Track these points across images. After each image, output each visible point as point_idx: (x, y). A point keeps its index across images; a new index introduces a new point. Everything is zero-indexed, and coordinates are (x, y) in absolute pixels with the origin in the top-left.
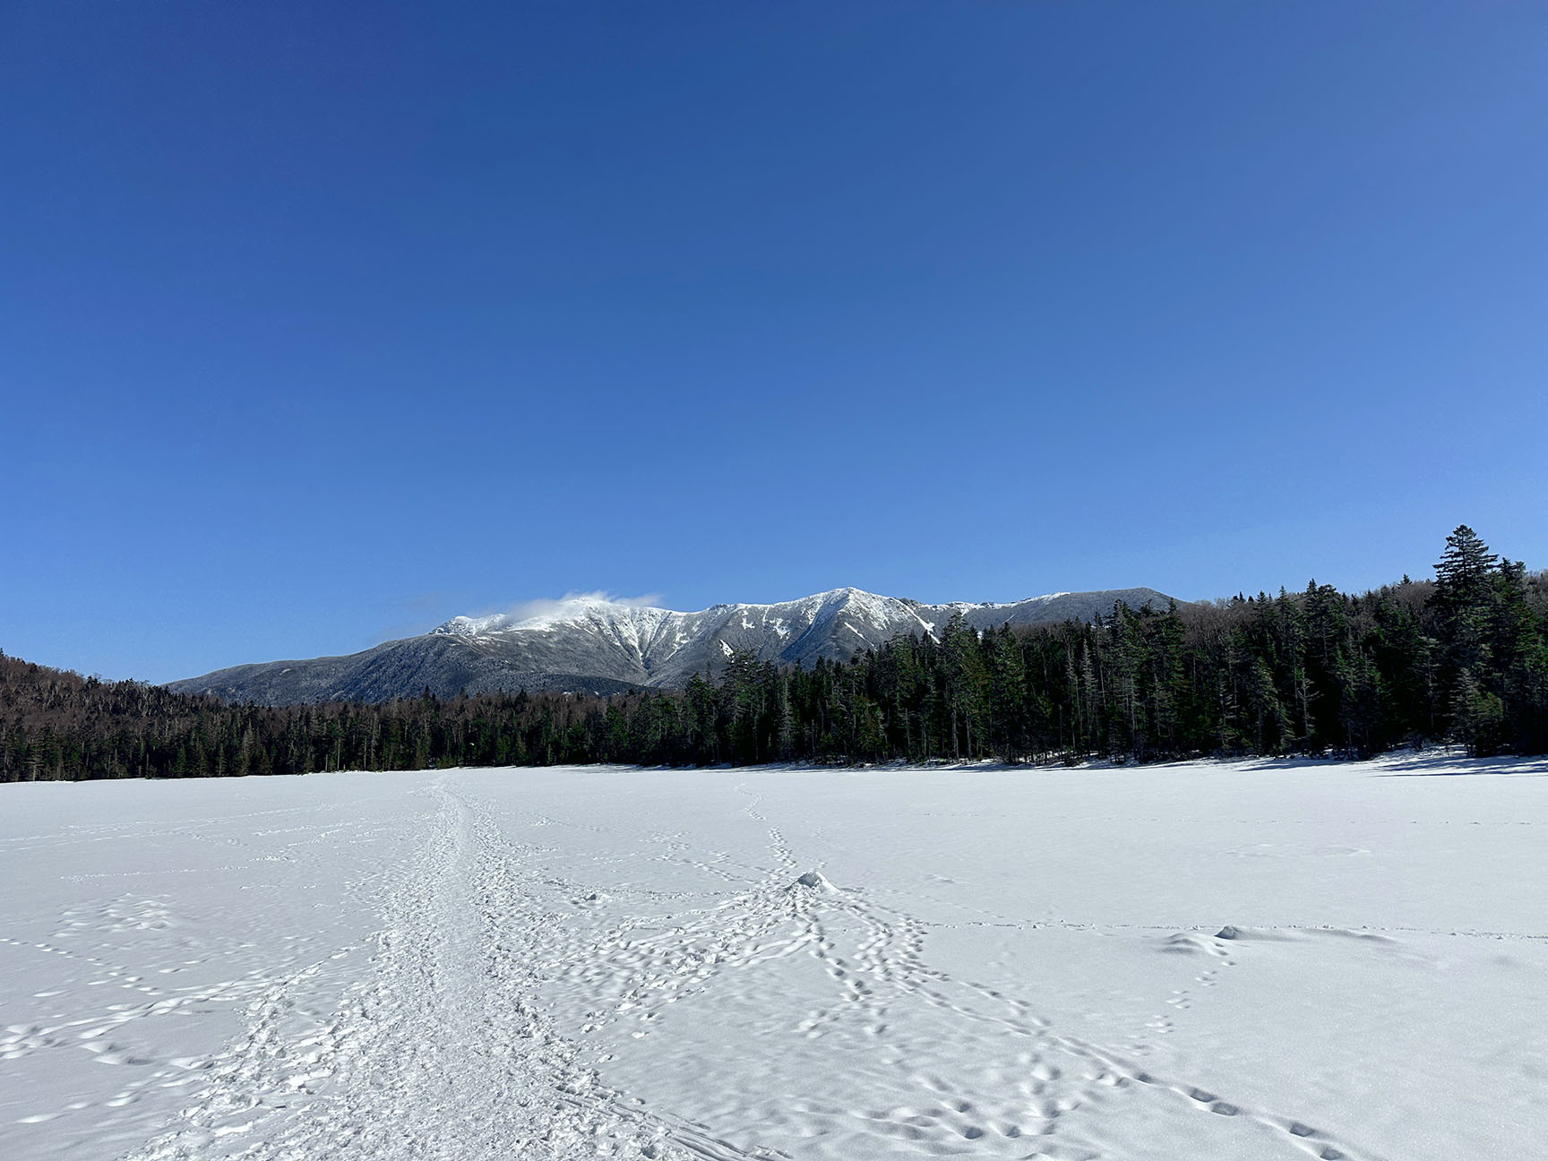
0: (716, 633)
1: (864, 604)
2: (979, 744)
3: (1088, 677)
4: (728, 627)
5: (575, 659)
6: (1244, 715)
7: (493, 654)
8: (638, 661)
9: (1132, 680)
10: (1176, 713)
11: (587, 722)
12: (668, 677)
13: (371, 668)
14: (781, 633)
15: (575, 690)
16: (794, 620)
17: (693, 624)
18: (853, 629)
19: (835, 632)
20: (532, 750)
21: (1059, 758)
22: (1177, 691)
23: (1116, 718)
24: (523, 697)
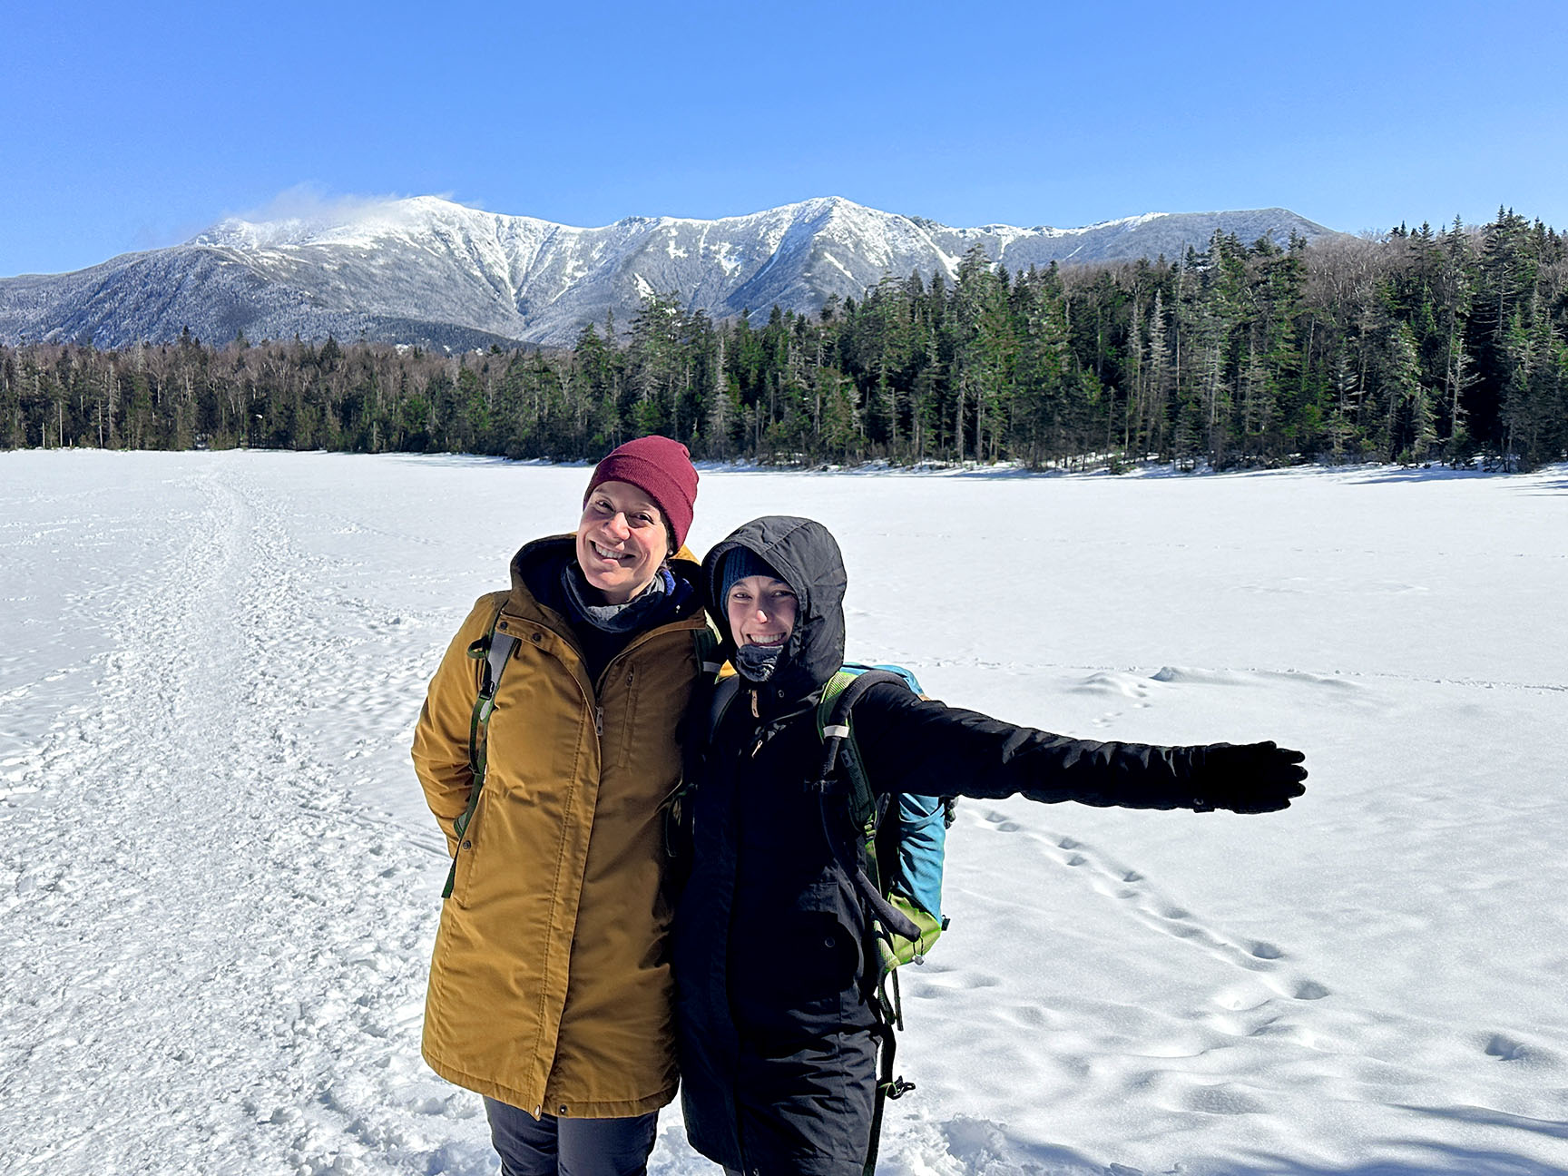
0: (629, 263)
1: (855, 224)
2: (994, 441)
3: (1157, 346)
4: (647, 254)
5: (412, 295)
6: (1370, 405)
7: (287, 281)
8: (509, 302)
9: (1218, 352)
10: (1274, 400)
11: (431, 393)
12: (555, 327)
13: (101, 295)
14: (728, 266)
15: (414, 343)
16: (748, 245)
17: (592, 246)
18: (836, 263)
19: (809, 267)
20: (350, 428)
21: (1102, 462)
22: (1282, 370)
23: (1192, 407)
24: (331, 349)
